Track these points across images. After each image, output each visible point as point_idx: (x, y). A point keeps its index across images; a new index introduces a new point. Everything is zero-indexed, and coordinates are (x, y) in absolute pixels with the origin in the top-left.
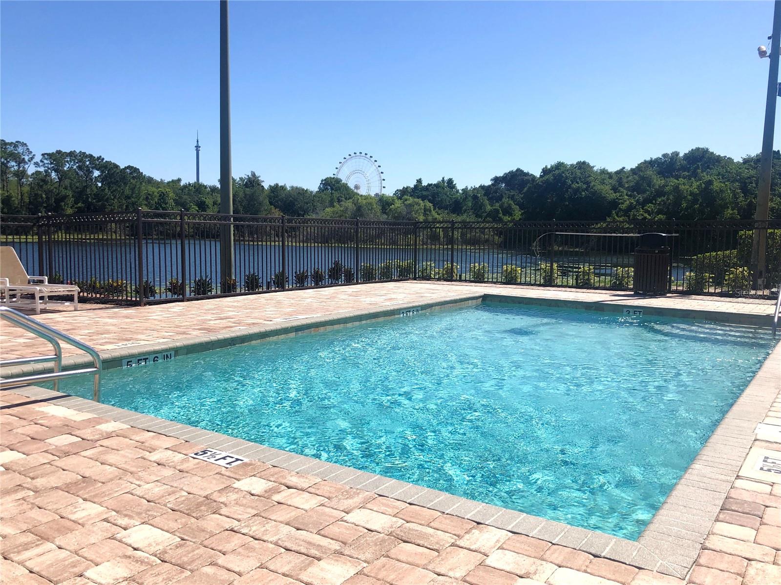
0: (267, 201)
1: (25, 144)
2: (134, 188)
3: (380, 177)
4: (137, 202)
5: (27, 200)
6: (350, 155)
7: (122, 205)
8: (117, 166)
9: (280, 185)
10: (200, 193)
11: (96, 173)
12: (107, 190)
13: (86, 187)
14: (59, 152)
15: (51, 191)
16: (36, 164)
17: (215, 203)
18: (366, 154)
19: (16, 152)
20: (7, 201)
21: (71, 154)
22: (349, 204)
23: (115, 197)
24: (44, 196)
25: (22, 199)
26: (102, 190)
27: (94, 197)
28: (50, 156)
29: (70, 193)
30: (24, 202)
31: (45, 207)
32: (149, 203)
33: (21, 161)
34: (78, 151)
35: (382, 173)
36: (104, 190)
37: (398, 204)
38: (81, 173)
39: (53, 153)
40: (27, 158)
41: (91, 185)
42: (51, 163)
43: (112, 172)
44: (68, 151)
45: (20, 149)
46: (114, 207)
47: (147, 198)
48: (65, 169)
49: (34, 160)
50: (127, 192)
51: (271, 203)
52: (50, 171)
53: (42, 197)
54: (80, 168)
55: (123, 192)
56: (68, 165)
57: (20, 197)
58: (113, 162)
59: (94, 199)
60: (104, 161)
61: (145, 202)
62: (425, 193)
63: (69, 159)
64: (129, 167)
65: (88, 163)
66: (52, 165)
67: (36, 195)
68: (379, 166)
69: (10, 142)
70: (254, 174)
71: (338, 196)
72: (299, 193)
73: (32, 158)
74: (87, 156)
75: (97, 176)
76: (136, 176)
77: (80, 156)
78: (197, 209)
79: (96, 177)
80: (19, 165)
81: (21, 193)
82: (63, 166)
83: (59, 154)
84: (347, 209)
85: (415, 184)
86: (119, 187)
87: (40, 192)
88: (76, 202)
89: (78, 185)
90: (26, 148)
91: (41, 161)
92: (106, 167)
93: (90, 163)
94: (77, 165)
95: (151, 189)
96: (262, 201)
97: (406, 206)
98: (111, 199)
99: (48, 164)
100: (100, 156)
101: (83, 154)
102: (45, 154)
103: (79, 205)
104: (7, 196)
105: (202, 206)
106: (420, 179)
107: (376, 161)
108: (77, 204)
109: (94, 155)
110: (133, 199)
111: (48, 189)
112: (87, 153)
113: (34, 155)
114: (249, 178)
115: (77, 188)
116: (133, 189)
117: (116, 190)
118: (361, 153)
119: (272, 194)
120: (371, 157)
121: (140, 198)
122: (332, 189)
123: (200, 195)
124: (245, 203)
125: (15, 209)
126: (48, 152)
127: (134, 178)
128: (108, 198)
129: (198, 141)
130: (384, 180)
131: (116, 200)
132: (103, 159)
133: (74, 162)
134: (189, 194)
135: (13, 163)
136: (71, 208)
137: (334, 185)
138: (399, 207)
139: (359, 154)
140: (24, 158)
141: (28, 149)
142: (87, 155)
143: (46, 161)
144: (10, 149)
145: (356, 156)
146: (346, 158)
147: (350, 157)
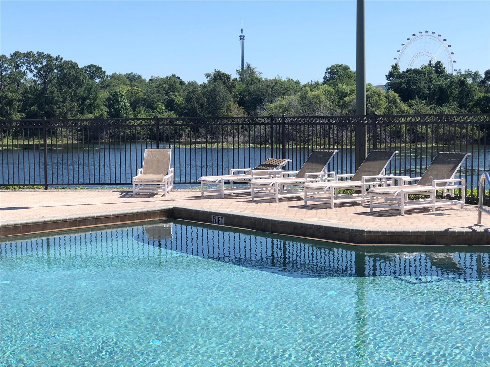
3: (450, 58)
6: (414, 35)
18: (433, 33)
34: (35, 52)
35: (453, 53)
60: (63, 60)
65: (44, 63)
68: (449, 46)
77: (37, 56)
93: (46, 64)
100: (59, 56)
101: (41, 55)
107: (445, 40)
118: (427, 32)
120: (439, 36)
121: (96, 99)
129: (242, 30)
130: (455, 62)
139: (425, 33)
142: (45, 55)
145: (421, 36)
146: (409, 39)
147: (414, 37)
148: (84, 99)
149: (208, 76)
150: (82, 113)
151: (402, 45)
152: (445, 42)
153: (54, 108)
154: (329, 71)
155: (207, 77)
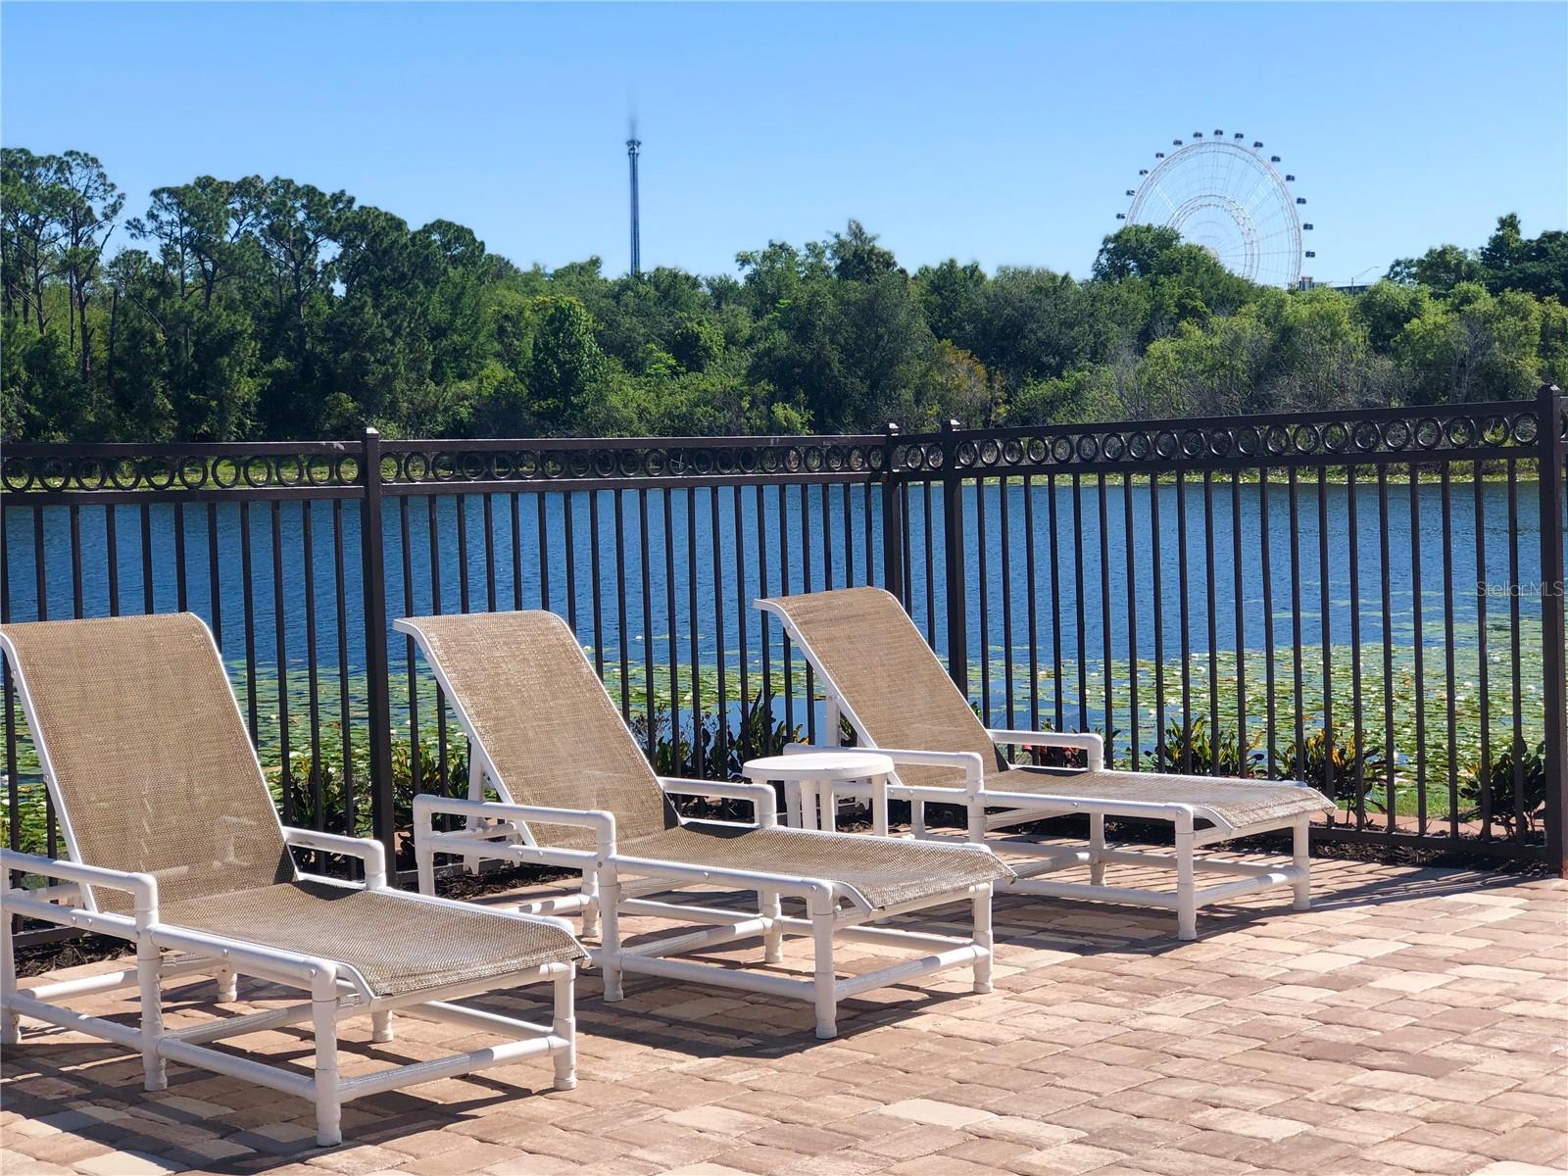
0: (921, 325)
1: (94, 160)
2: (459, 297)
3: (1295, 217)
4: (469, 347)
5: (101, 353)
6: (1178, 143)
7: (422, 359)
8: (399, 225)
9: (961, 264)
10: (675, 303)
11: (328, 251)
12: (369, 310)
13: (297, 299)
14: (205, 183)
15: (187, 320)
16: (135, 226)
17: (730, 339)
18: (1239, 136)
19: (65, 187)
20: (42, 357)
21: (245, 187)
22: (1246, 324)
23: (397, 332)
24: (160, 336)
25: (86, 349)
26: (354, 309)
27: (320, 334)
28: (178, 196)
29: (247, 324)
30: (93, 360)
31: (164, 376)
32: (509, 347)
33: (80, 219)
34: (267, 178)
35: (1301, 201)
36: (357, 311)
37: (1434, 313)
38: (277, 252)
39: (187, 187)
40: (98, 208)
41: (309, 292)
42: (184, 222)
43: (386, 242)
44: (235, 179)
45: (79, 178)
46: (395, 366)
47: (502, 330)
48: (227, 238)
49: (125, 215)
50: (438, 313)
51: (938, 332)
52: (178, 249)
53: (153, 342)
54: (275, 233)
55: (424, 314)
56: (234, 226)
57: (79, 344)
58: (383, 209)
59: (321, 341)
60: (355, 207)
61: (497, 347)
62: (1532, 267)
63: (237, 206)
64: (439, 226)
65: (301, 216)
66: (186, 230)
67: (136, 335)
68: (1290, 178)
69: (45, 155)
70: (857, 232)
71: (1178, 291)
72: (1040, 289)
73: (115, 209)
74: (297, 193)
75: (328, 260)
76: (463, 255)
77: (275, 192)
78: (672, 362)
79: (325, 265)
80: (75, 231)
81: (84, 328)
82: (220, 228)
83: (204, 188)
84: (1237, 340)
85: (1493, 233)
86: (410, 294)
87: (147, 325)
88: (267, 357)
89: (267, 292)
90: (95, 171)
91: (152, 216)
92: (362, 227)
93: (309, 218)
94: (267, 222)
95: (513, 299)
96: (908, 326)
97: (1469, 320)
98: (385, 340)
99: (171, 223)
100: (342, 193)
101: (286, 187)
102: (163, 190)
103: (280, 363)
104: (41, 341)
105: (688, 352)
106: (1513, 217)
107: (1275, 159)
108: (269, 360)
109: (321, 188)
110: (455, 337)
111: (176, 313)
112: (299, 182)
113: (122, 196)
114: (842, 244)
115: (266, 304)
116: (454, 304)
117: (401, 306)
118: (1218, 133)
119: (935, 299)
120: (1258, 145)
121: (477, 333)
122: (1144, 269)
123: (678, 314)
124: (848, 332)
125: (68, 385)
126: (172, 184)
127: (455, 261)
128: (372, 338)
130: (1307, 227)
131: (400, 344)
132: (351, 200)
133: (257, 214)
134: (641, 312)
135: (55, 228)
136: (251, 374)
137: (1151, 254)
138: (1443, 327)
139: (1213, 138)
140: (90, 209)
141: (102, 176)
142: (298, 189)
143: (165, 216)
144: (46, 178)
145: (1202, 145)
146: (1162, 156)
147: (1180, 148)
148: (438, 332)
149: (744, 260)
150: (438, 376)
151: (1141, 173)
152: (1276, 164)
153: (367, 363)
154: (1111, 246)
155: (743, 265)
